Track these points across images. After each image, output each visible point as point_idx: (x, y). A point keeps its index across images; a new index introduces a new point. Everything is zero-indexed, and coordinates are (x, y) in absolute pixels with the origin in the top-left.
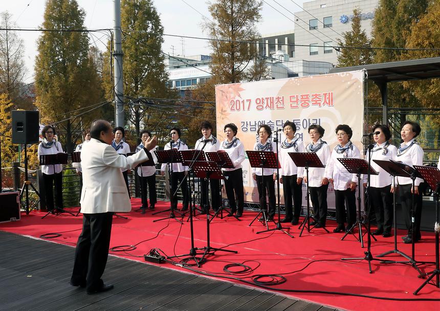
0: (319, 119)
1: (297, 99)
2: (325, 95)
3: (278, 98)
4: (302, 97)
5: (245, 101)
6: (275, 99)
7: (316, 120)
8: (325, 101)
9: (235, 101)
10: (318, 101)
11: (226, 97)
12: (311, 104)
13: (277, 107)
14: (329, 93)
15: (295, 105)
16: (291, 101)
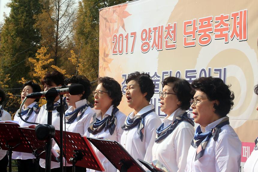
0: (225, 69)
1: (195, 28)
2: (235, 15)
3: (169, 27)
4: (202, 23)
5: (130, 35)
6: (164, 29)
7: (220, 70)
8: (235, 31)
9: (118, 36)
10: (225, 29)
11: (110, 29)
12: (213, 37)
13: (167, 46)
14: (241, 12)
15: (190, 40)
16: (185, 33)
